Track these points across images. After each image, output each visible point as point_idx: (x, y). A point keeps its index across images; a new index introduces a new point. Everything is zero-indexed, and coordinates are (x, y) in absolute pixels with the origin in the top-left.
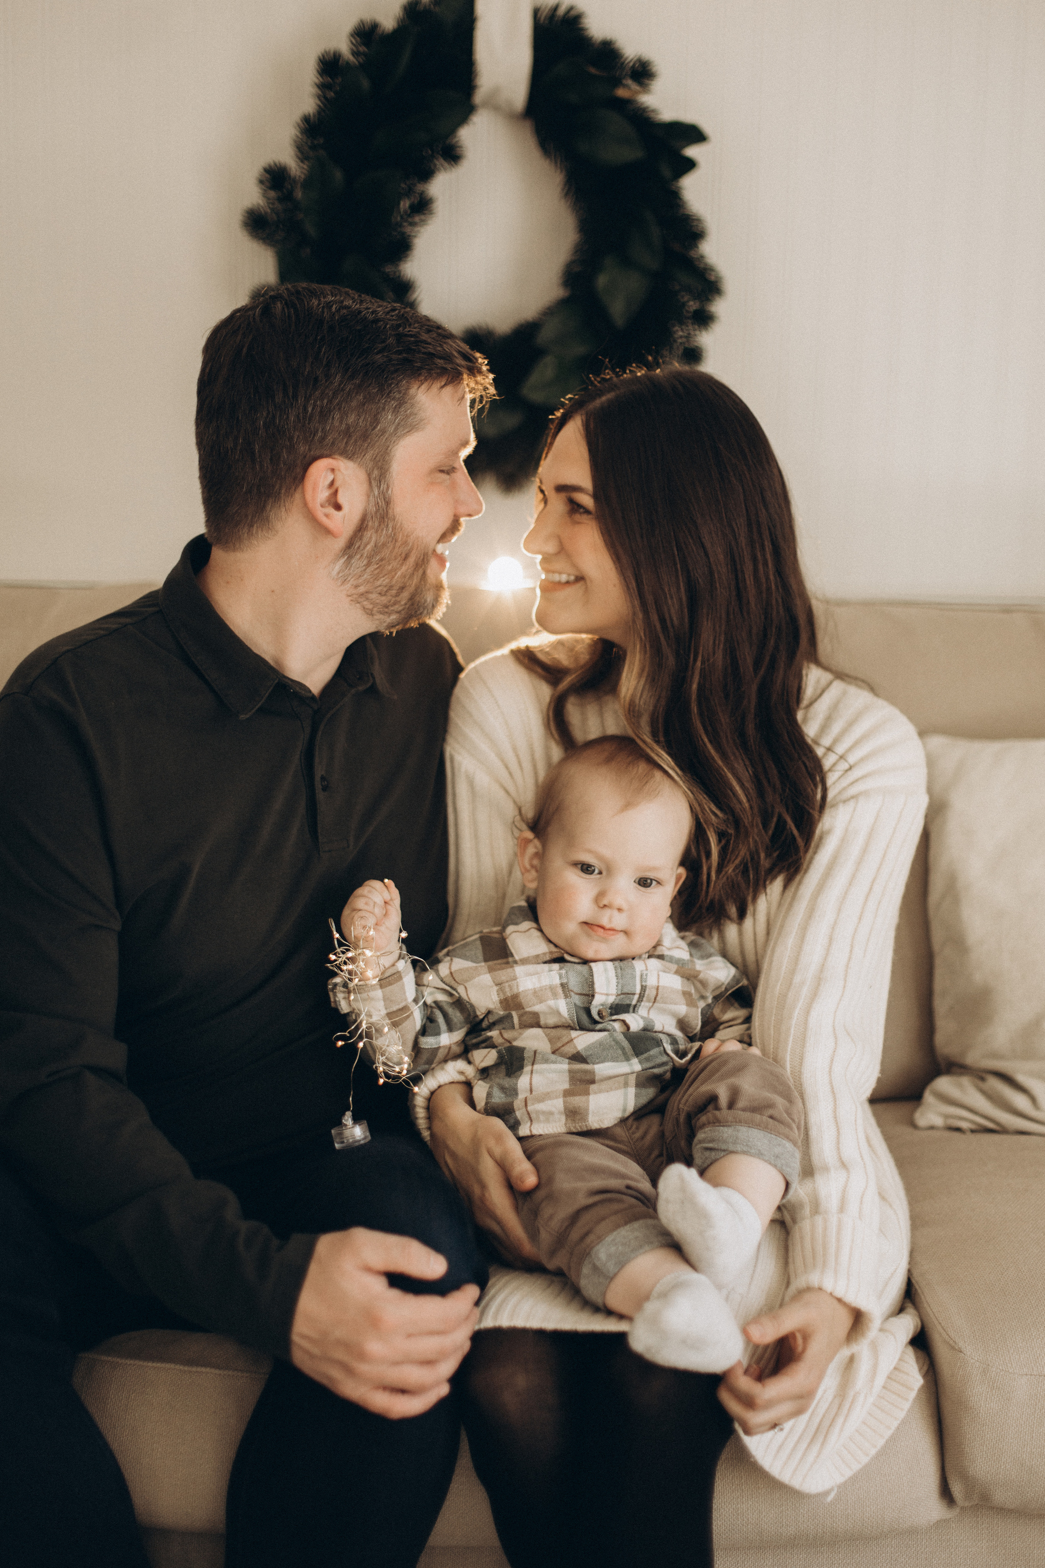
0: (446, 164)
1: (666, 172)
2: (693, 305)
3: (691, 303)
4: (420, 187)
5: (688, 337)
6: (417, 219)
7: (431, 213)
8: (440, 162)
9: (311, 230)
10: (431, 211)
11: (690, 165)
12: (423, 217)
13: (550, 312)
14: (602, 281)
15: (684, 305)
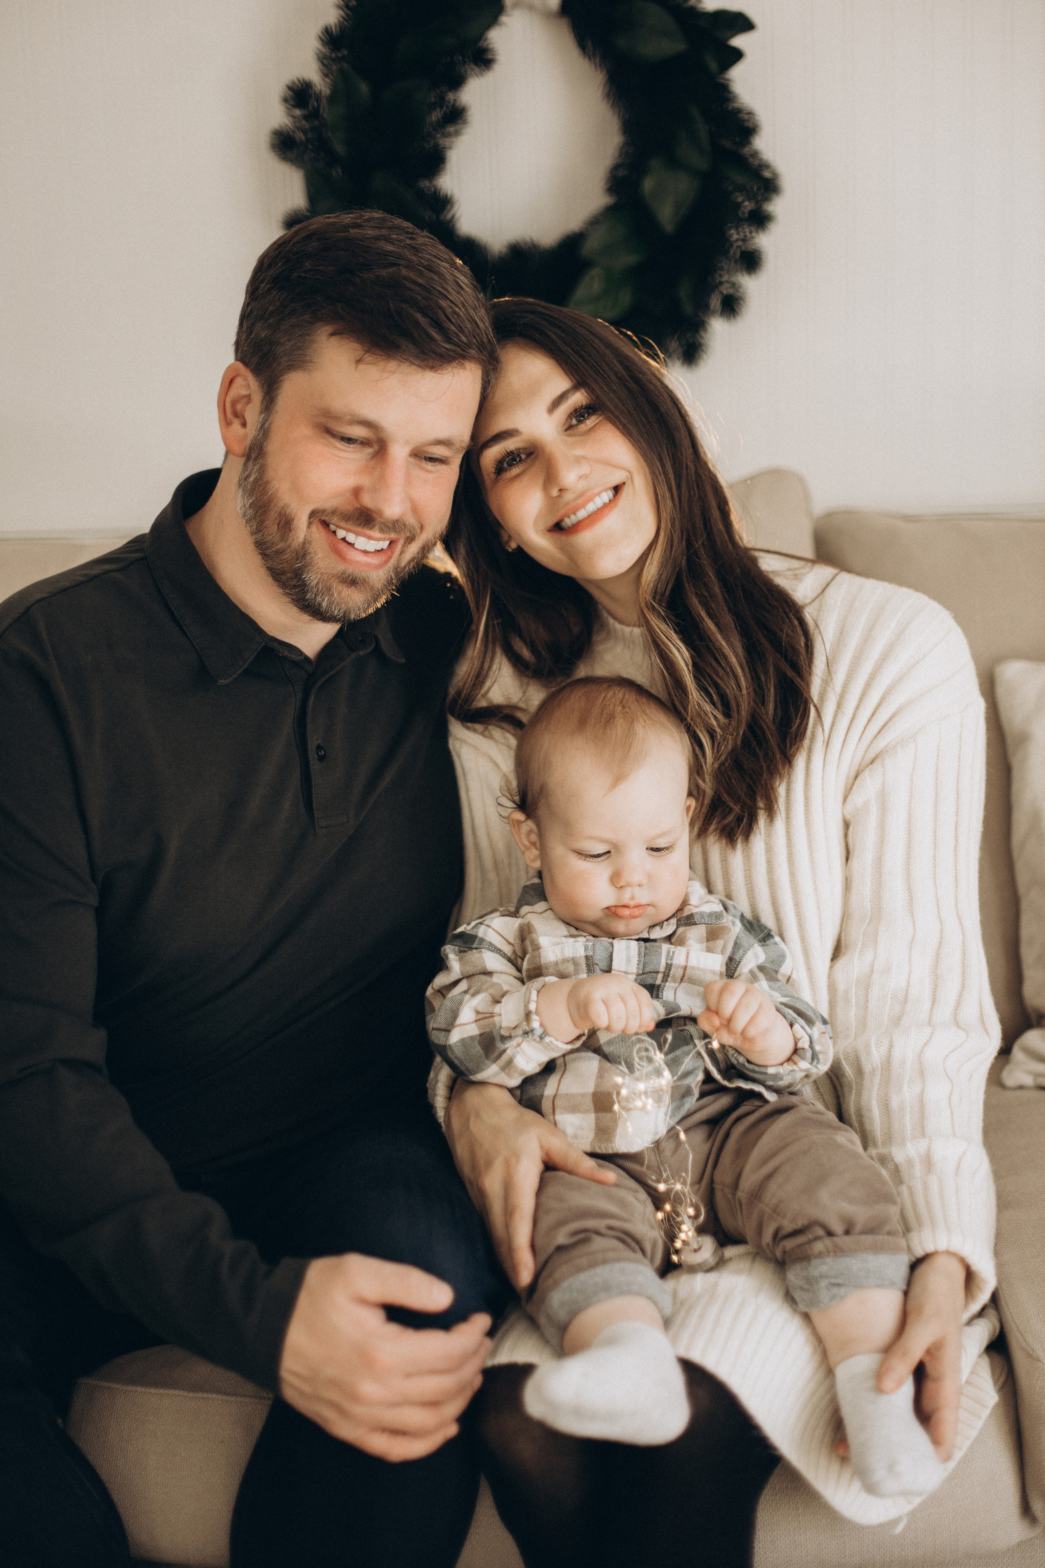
0: (476, 69)
1: (713, 66)
2: (748, 206)
3: (746, 203)
4: (451, 96)
5: (744, 240)
6: (451, 129)
7: (465, 122)
8: (471, 67)
9: (340, 148)
10: (465, 120)
11: (737, 55)
12: (457, 127)
13: (594, 222)
14: (648, 184)
15: (738, 206)
